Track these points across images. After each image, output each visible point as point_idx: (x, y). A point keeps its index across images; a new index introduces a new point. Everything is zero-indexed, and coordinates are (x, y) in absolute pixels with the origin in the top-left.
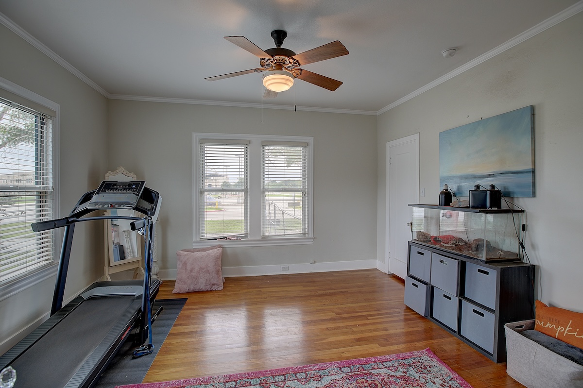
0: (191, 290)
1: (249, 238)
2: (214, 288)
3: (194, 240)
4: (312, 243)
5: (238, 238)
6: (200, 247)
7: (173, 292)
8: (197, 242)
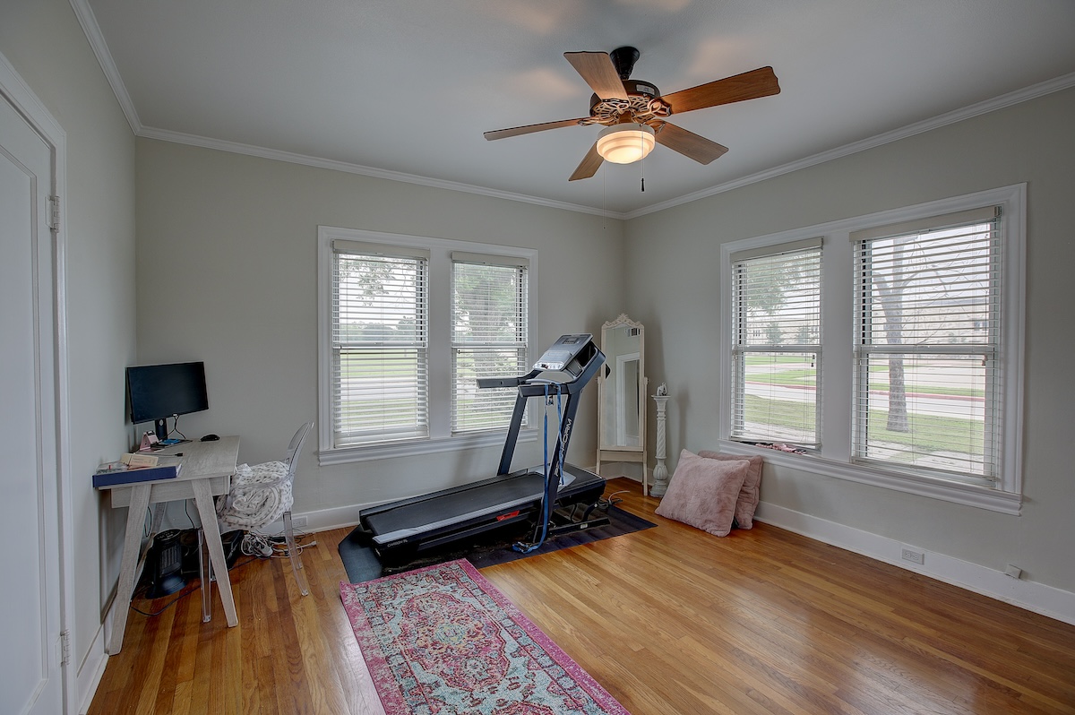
0: (675, 518)
1: (824, 455)
2: (710, 528)
3: (722, 438)
4: (1017, 512)
5: (800, 450)
6: (726, 452)
7: (657, 511)
8: (724, 443)
